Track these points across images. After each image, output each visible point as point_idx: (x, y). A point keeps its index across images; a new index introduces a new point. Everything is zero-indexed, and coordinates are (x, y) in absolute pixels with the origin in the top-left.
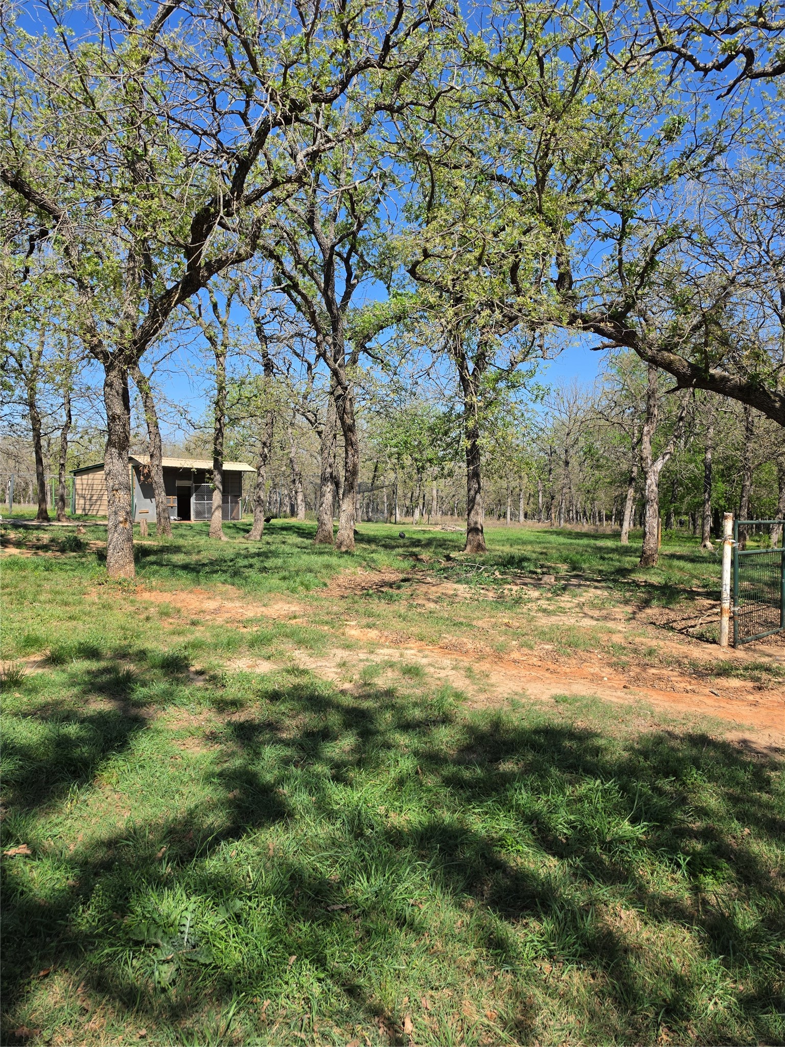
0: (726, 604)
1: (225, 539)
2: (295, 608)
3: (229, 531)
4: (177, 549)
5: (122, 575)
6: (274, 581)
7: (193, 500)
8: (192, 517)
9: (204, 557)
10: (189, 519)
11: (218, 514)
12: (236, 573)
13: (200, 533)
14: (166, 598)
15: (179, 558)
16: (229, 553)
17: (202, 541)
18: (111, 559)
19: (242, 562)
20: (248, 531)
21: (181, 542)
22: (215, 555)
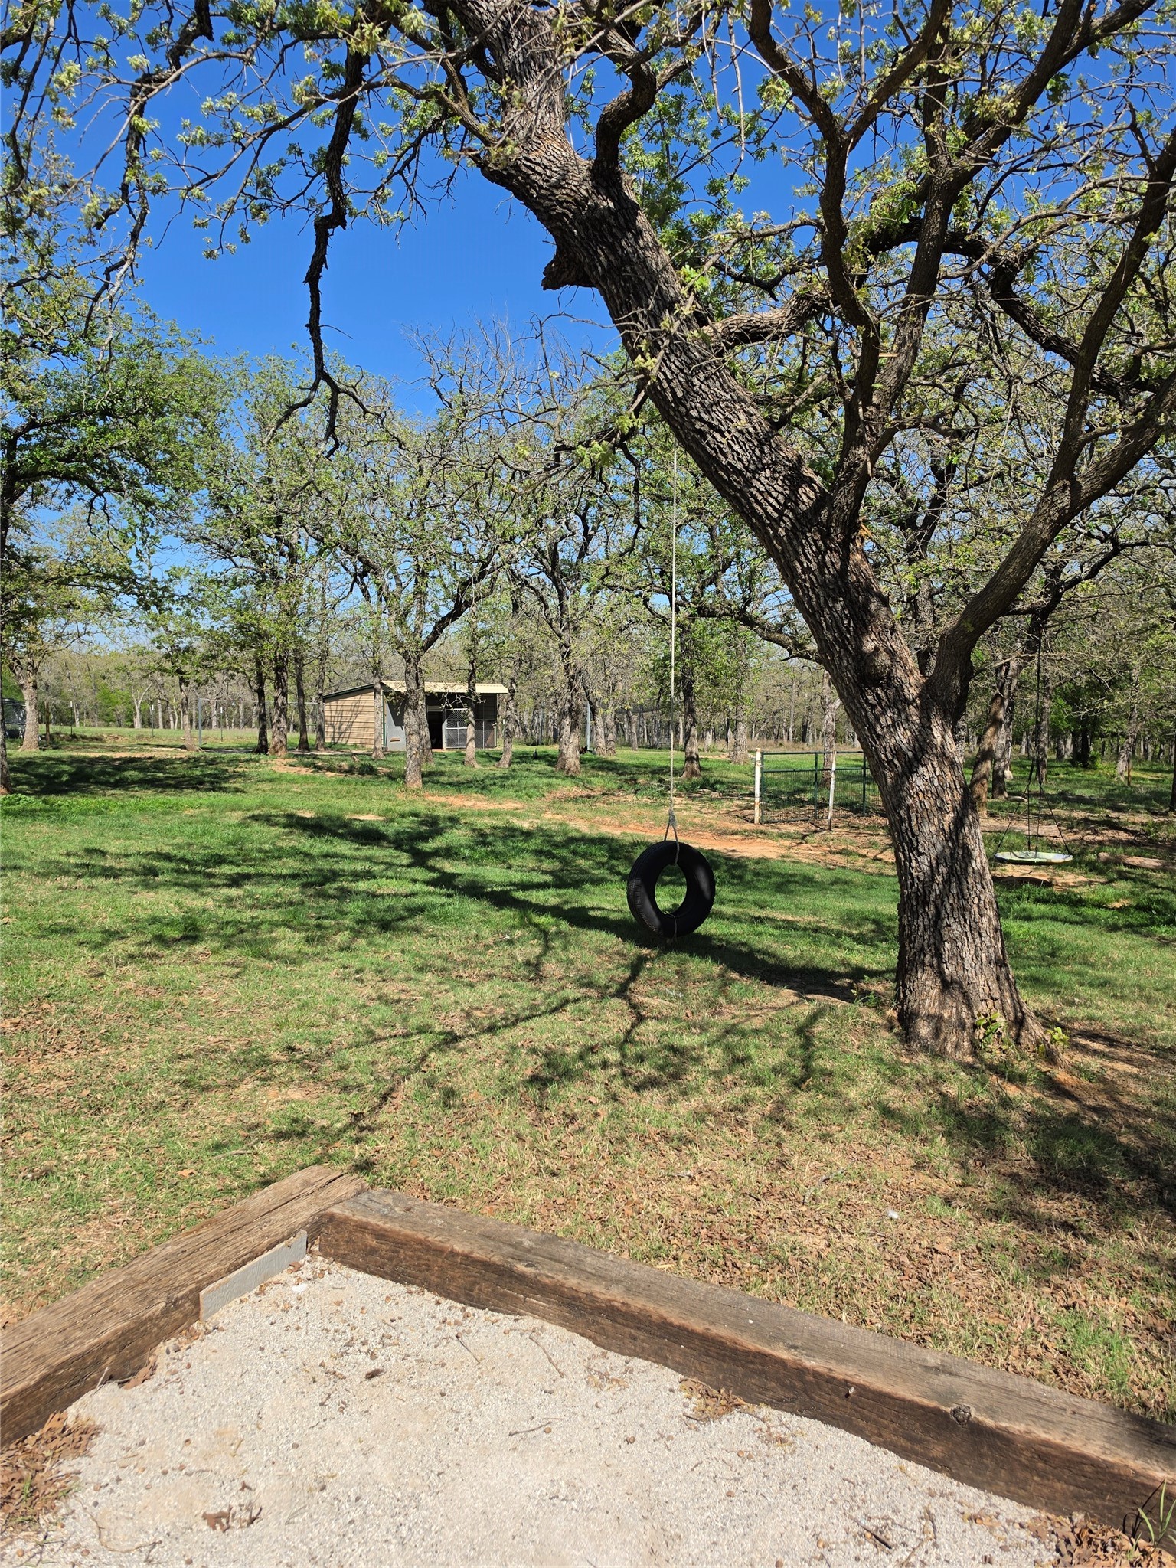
0: (757, 800)
1: (477, 766)
2: (518, 805)
3: (482, 760)
4: (441, 774)
5: (414, 787)
6: (510, 792)
7: (444, 727)
8: (444, 745)
9: (461, 778)
10: (440, 747)
11: (472, 745)
12: (483, 788)
13: (454, 761)
14: (443, 800)
15: (443, 779)
16: (481, 776)
17: (459, 768)
18: (408, 777)
19: (488, 782)
20: (498, 760)
21: (442, 768)
22: (469, 778)
